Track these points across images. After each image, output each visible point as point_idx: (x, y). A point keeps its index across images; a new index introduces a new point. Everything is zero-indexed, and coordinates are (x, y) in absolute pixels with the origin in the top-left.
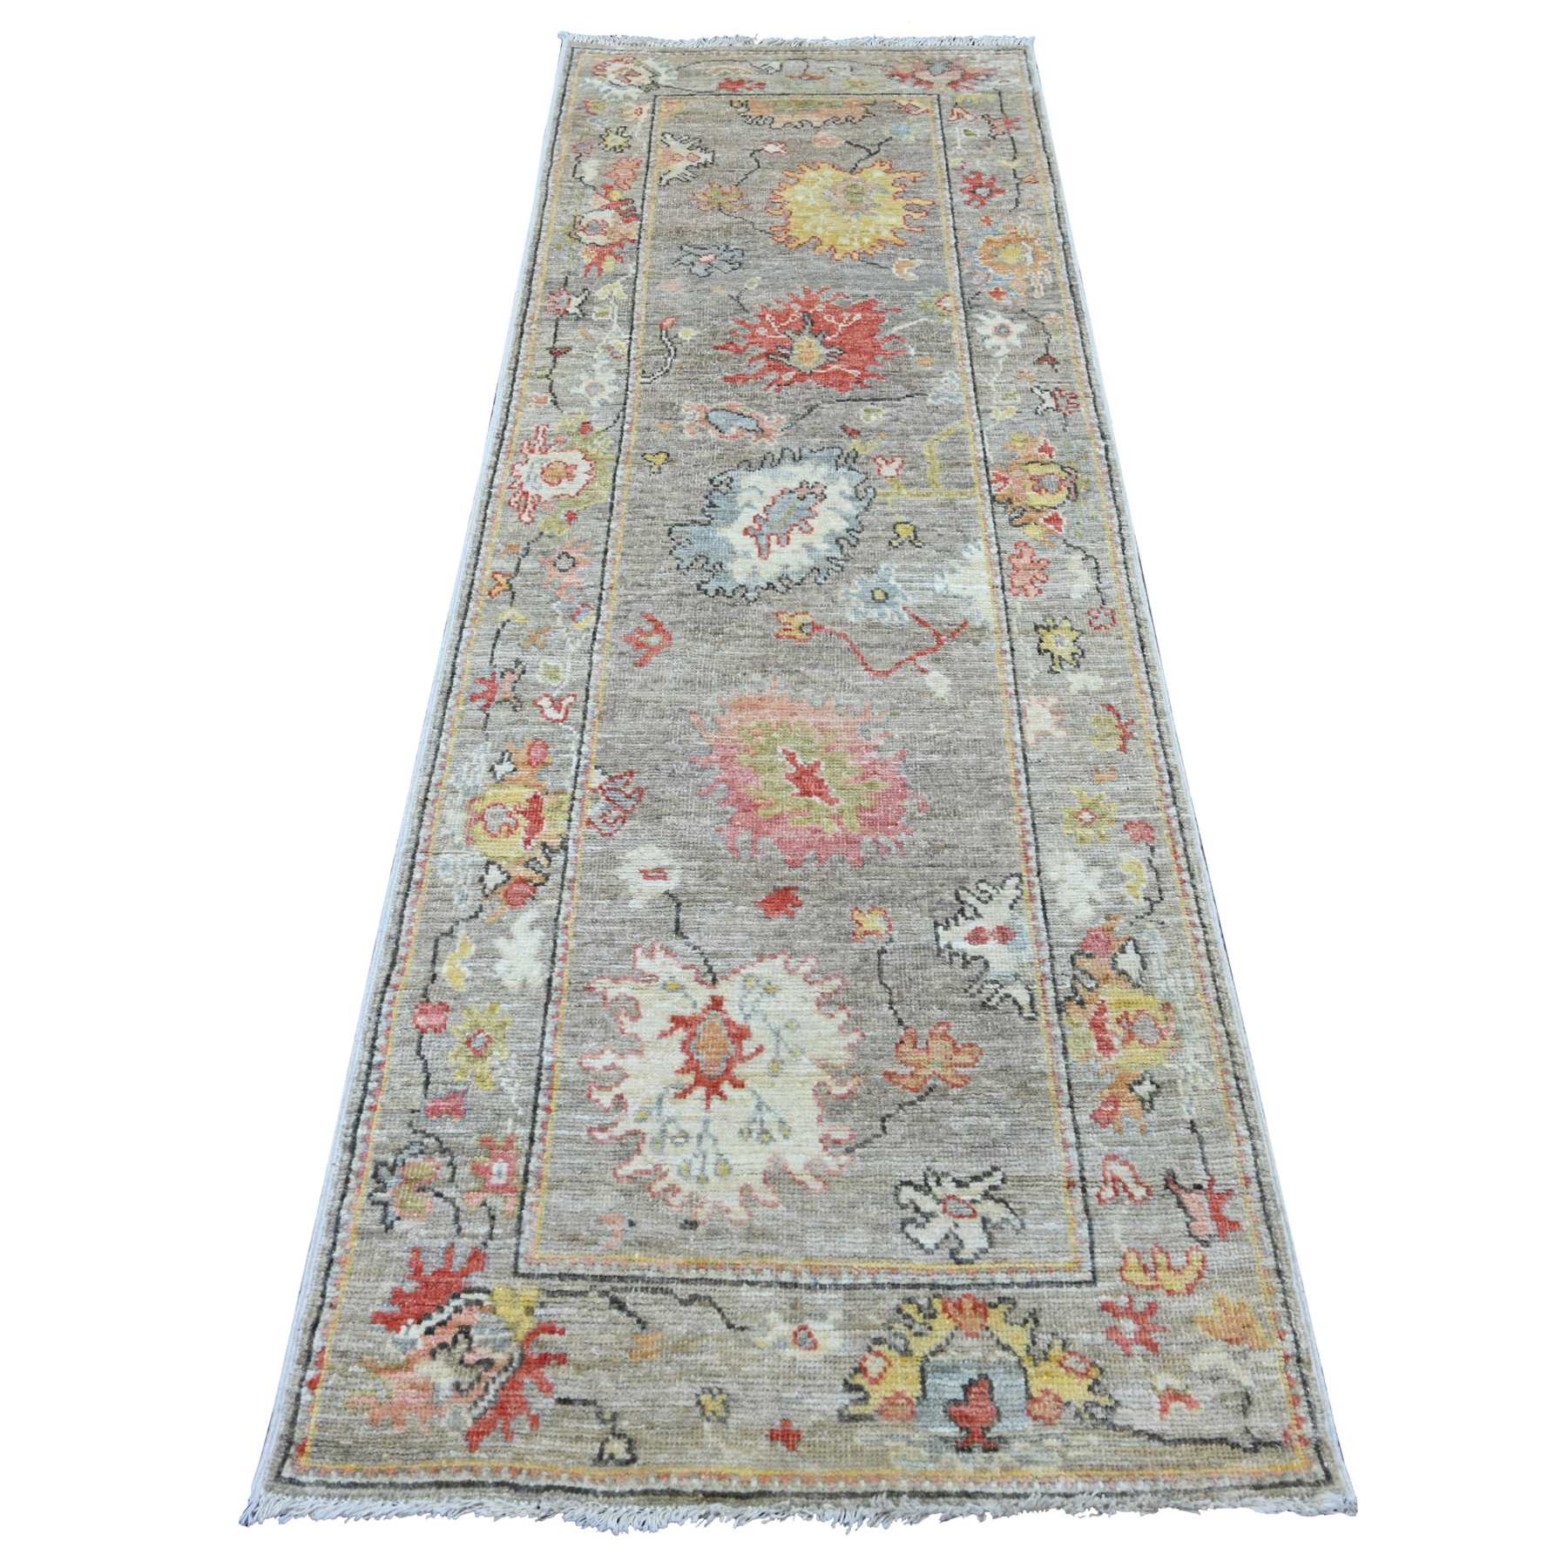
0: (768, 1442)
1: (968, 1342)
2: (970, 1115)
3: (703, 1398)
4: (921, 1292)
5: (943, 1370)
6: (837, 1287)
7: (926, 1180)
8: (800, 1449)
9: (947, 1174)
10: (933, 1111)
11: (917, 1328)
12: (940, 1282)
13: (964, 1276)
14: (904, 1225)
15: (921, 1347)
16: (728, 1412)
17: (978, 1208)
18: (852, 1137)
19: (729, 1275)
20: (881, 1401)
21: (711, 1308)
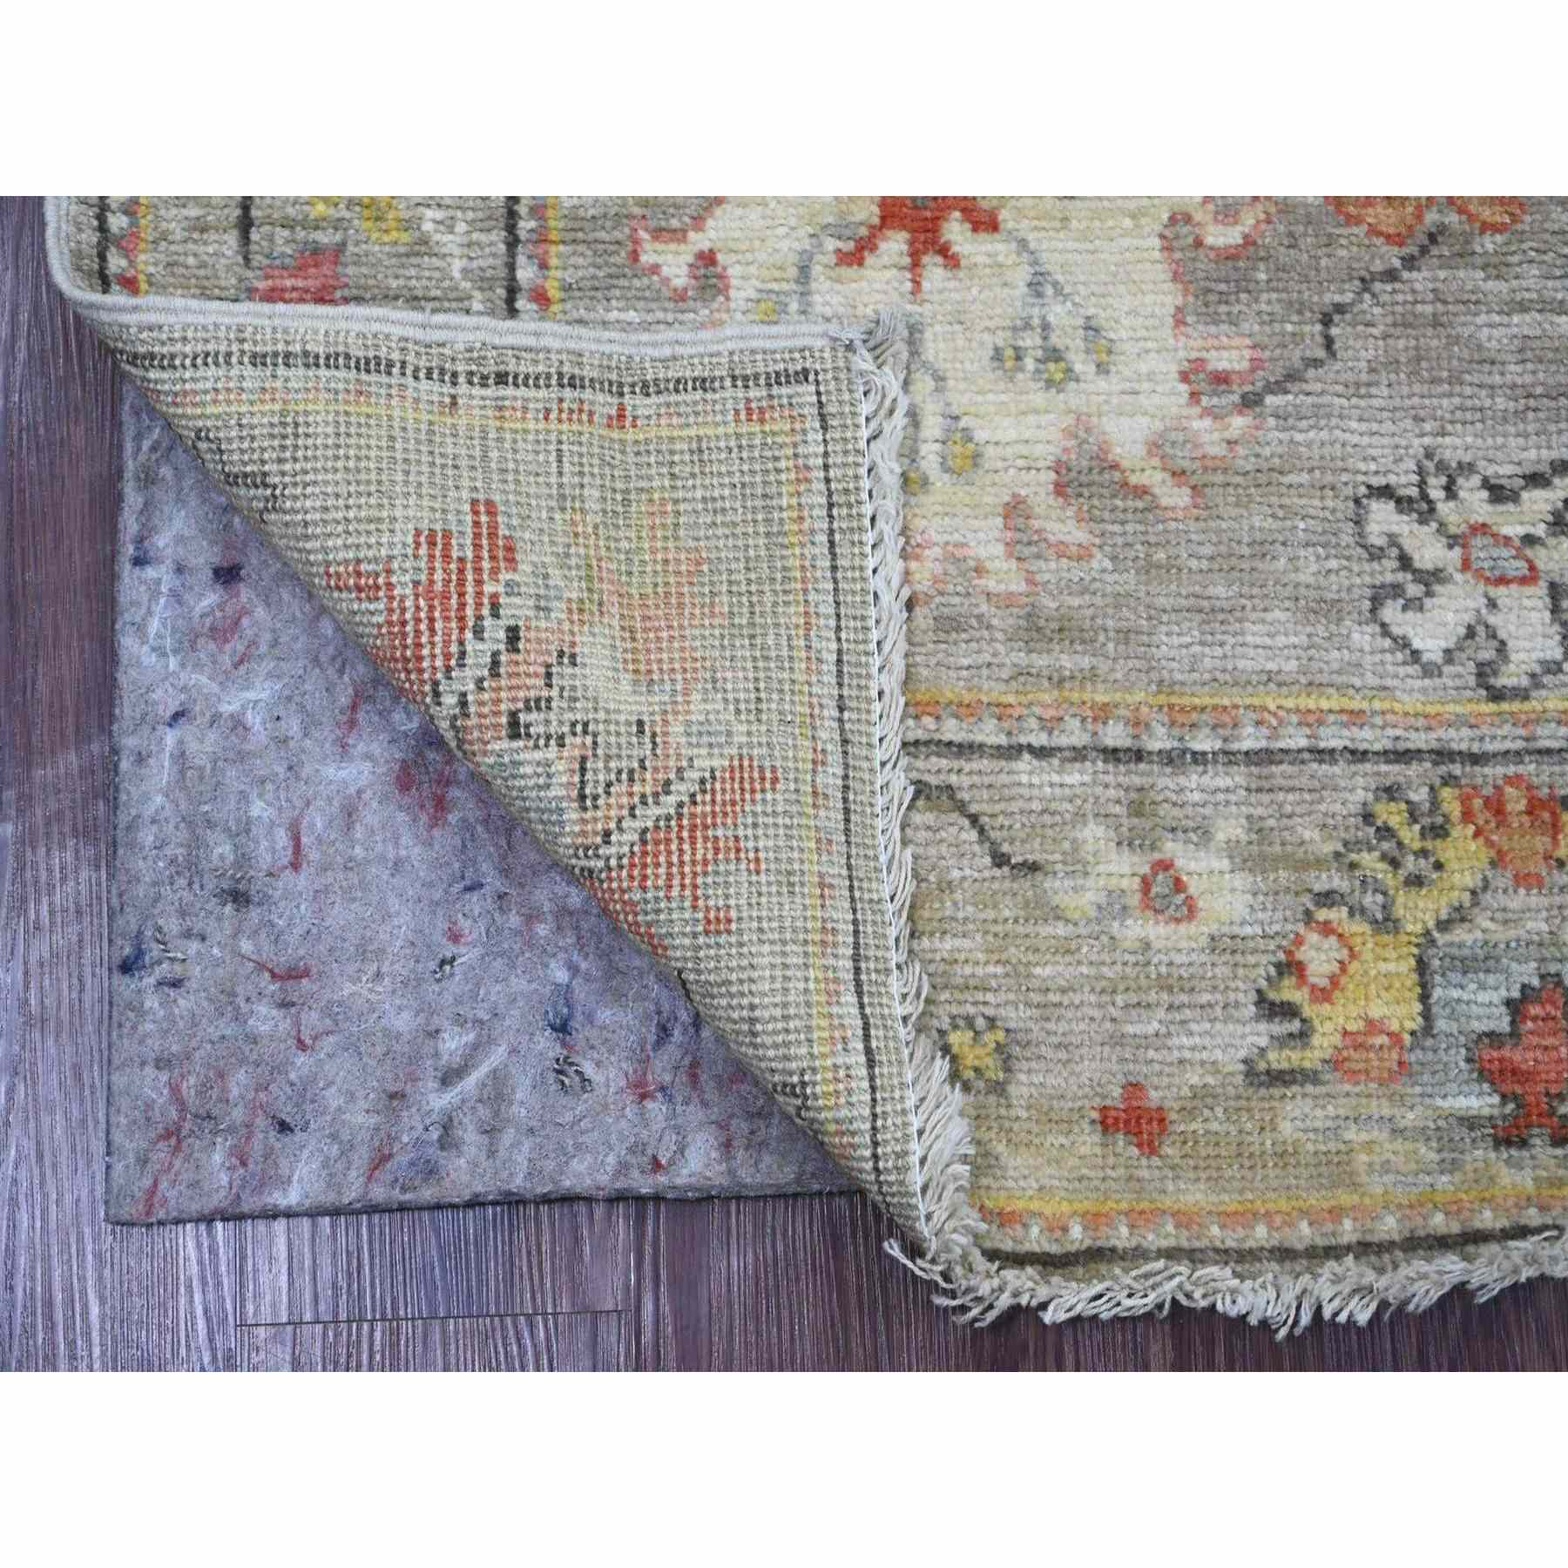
0: (1097, 1138)
1: (1519, 900)
2: (1523, 308)
3: (955, 1038)
4: (1413, 770)
5: (1468, 965)
6: (1229, 757)
7: (1422, 485)
8: (1168, 1150)
9: (1468, 468)
10: (1438, 297)
11: (1410, 864)
12: (1455, 746)
13: (1507, 729)
14: (1376, 602)
15: (1418, 912)
16: (1008, 1070)
17: (1540, 556)
18: (1256, 364)
19: (989, 733)
20: (1337, 1039)
21: (954, 816)
